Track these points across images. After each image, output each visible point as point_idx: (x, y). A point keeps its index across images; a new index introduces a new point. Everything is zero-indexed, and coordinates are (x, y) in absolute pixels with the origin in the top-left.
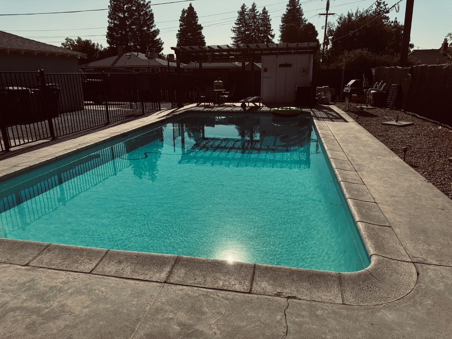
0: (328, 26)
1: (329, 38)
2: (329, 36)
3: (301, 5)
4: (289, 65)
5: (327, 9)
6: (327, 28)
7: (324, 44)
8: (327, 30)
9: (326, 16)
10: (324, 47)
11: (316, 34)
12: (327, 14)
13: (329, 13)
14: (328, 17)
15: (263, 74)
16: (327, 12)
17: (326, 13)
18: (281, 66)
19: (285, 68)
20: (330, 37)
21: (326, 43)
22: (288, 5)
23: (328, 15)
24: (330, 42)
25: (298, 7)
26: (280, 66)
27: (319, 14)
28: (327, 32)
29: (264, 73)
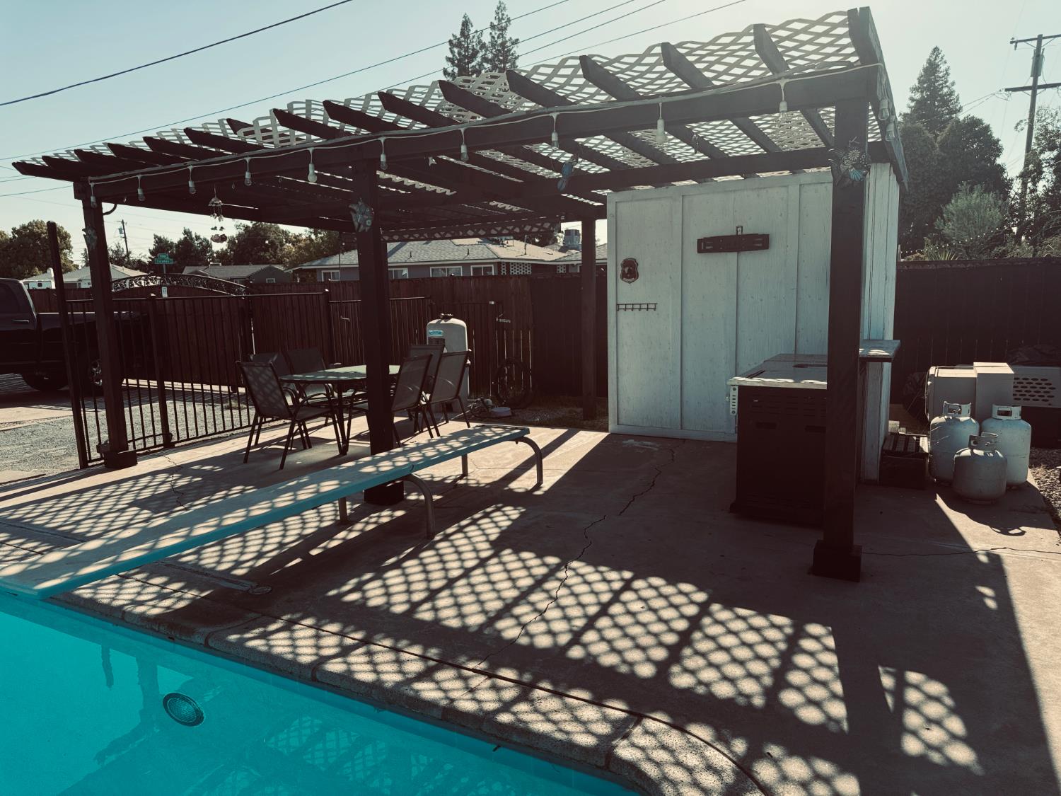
0: (1038, 121)
1: (1042, 157)
2: (1042, 152)
3: (953, 84)
4: (756, 242)
5: (1036, 71)
6: (1037, 125)
7: (1024, 176)
8: (1035, 132)
9: (1030, 92)
10: (1024, 185)
11: (994, 148)
12: (1034, 88)
13: (1040, 82)
14: (1038, 97)
15: (618, 290)
16: (1035, 81)
17: (1030, 83)
18: (709, 245)
19: (732, 257)
20: (1048, 155)
21: (1031, 173)
22: (914, 89)
23: (1038, 91)
24: (1045, 169)
25: (945, 90)
26: (700, 251)
27: (1007, 90)
28: (1034, 140)
29: (623, 285)
